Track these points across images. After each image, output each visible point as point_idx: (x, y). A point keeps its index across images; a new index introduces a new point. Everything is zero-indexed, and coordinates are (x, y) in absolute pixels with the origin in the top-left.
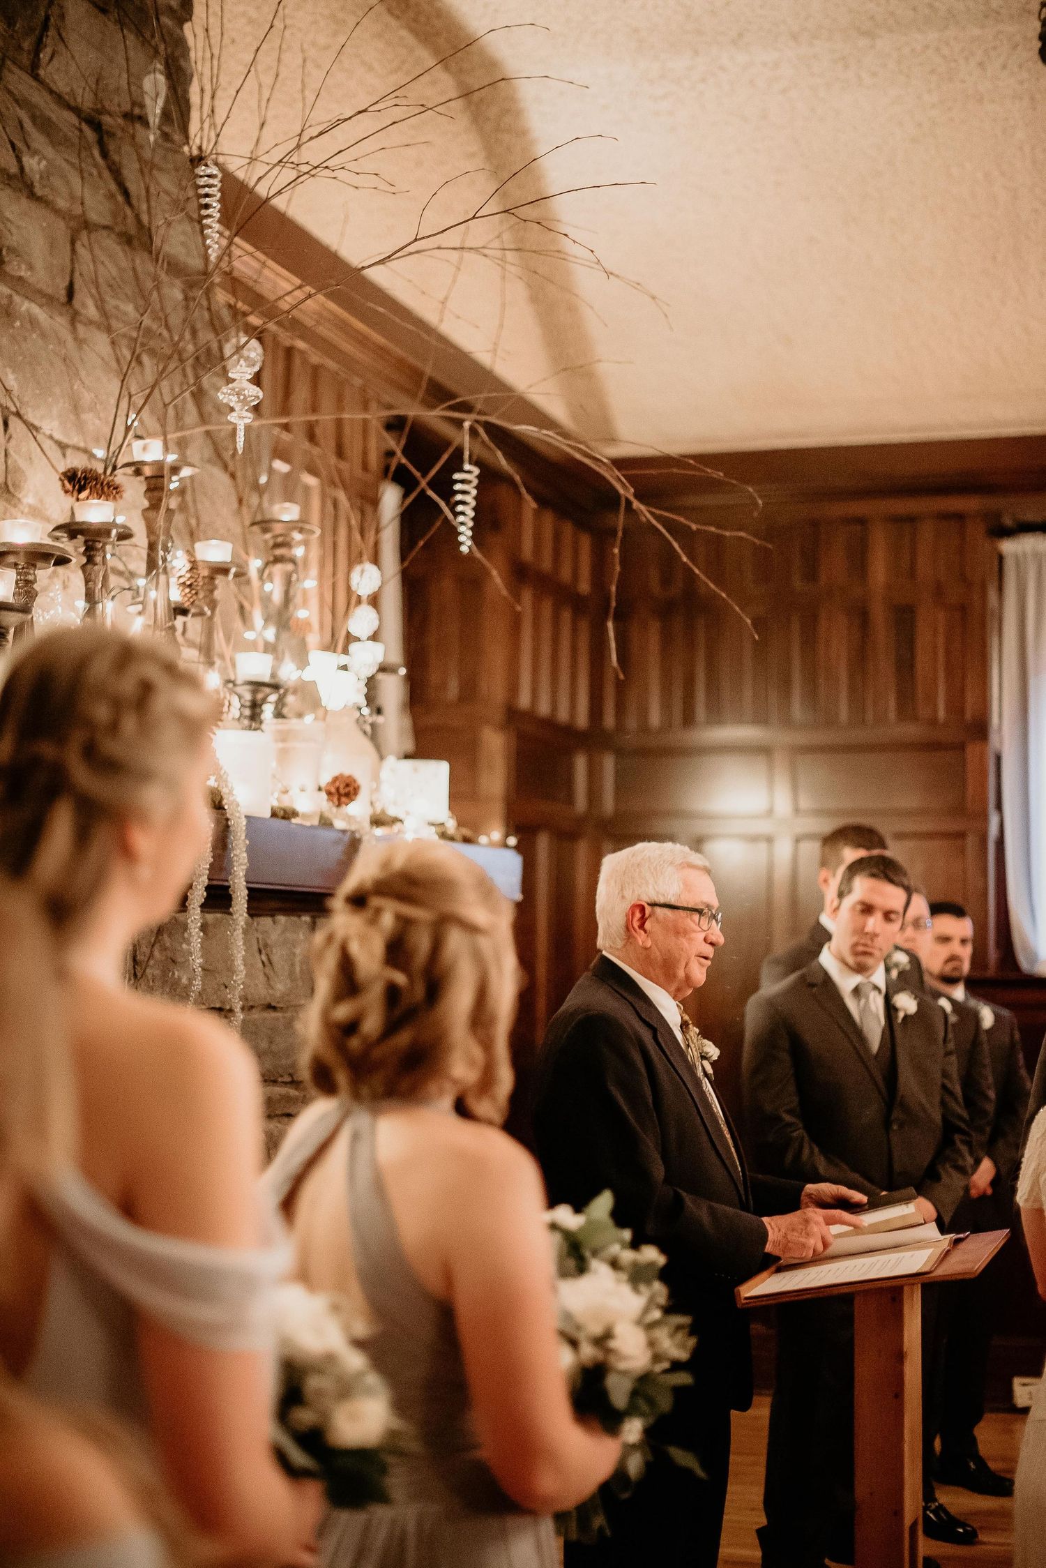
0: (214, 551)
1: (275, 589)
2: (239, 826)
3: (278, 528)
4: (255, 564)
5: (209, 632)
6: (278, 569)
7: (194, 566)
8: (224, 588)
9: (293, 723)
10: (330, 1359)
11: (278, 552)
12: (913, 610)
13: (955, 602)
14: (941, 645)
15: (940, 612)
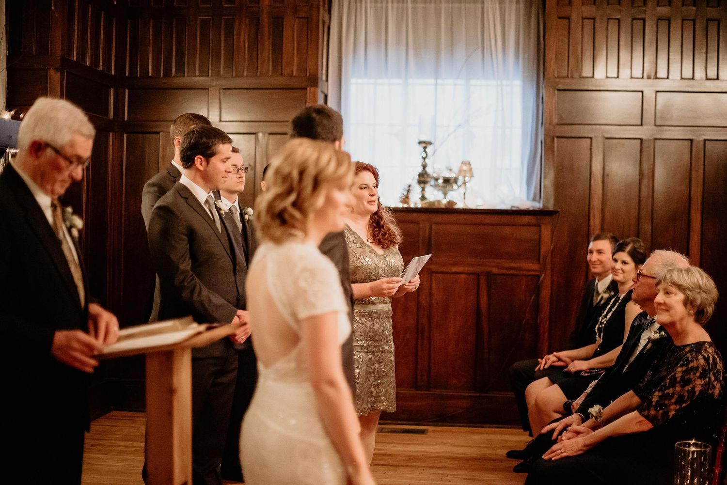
12: (283, 18)
13: (304, 15)
14: (296, 37)
15: (296, 19)
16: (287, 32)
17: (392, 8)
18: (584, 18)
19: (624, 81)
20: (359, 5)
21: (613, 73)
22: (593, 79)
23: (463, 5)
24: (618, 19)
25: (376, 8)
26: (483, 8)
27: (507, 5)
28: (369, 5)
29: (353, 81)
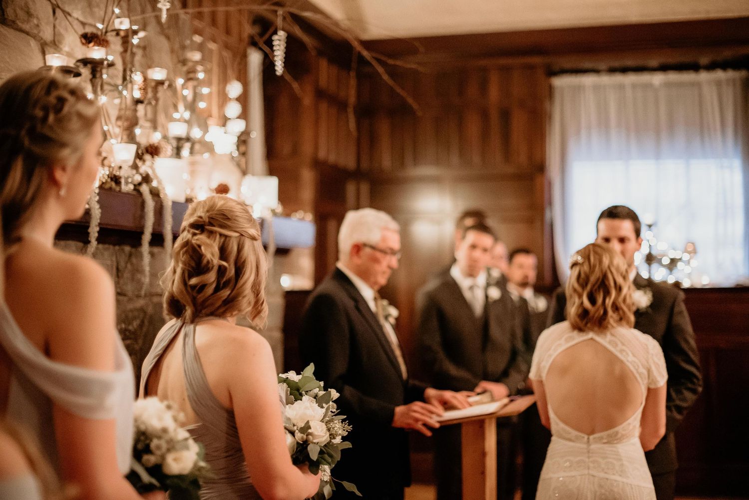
0: (157, 74)
1: (188, 93)
2: (168, 205)
3: (190, 64)
4: (180, 81)
5: (155, 113)
6: (191, 84)
7: (145, 79)
8: (162, 92)
9: (197, 158)
10: (165, 430)
11: (190, 76)
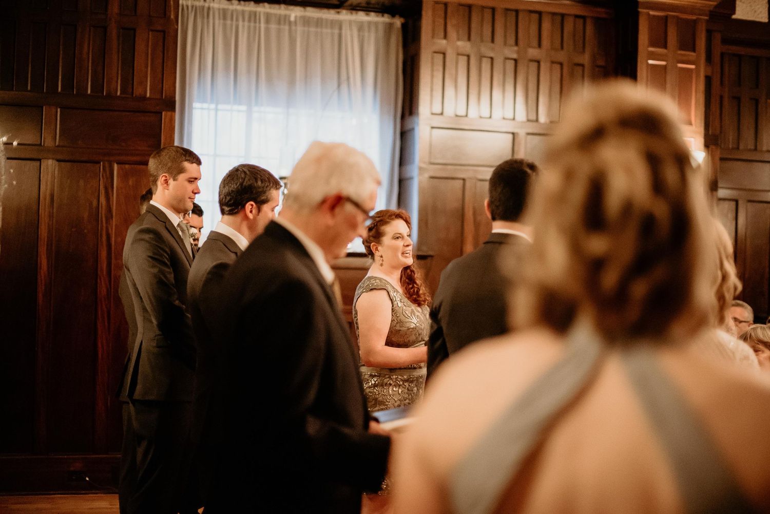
12: (135, 30)
13: (159, 28)
14: (150, 52)
15: (150, 33)
16: (140, 46)
17: (243, 26)
18: (458, 54)
19: (497, 122)
20: (205, 20)
21: (485, 112)
22: (466, 118)
23: (319, 30)
24: (492, 58)
25: (225, 25)
26: (340, 36)
27: (366, 34)
28: (217, 22)
29: (196, 105)
